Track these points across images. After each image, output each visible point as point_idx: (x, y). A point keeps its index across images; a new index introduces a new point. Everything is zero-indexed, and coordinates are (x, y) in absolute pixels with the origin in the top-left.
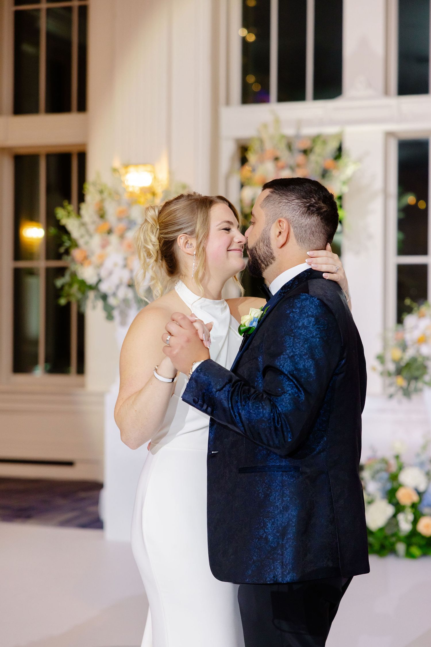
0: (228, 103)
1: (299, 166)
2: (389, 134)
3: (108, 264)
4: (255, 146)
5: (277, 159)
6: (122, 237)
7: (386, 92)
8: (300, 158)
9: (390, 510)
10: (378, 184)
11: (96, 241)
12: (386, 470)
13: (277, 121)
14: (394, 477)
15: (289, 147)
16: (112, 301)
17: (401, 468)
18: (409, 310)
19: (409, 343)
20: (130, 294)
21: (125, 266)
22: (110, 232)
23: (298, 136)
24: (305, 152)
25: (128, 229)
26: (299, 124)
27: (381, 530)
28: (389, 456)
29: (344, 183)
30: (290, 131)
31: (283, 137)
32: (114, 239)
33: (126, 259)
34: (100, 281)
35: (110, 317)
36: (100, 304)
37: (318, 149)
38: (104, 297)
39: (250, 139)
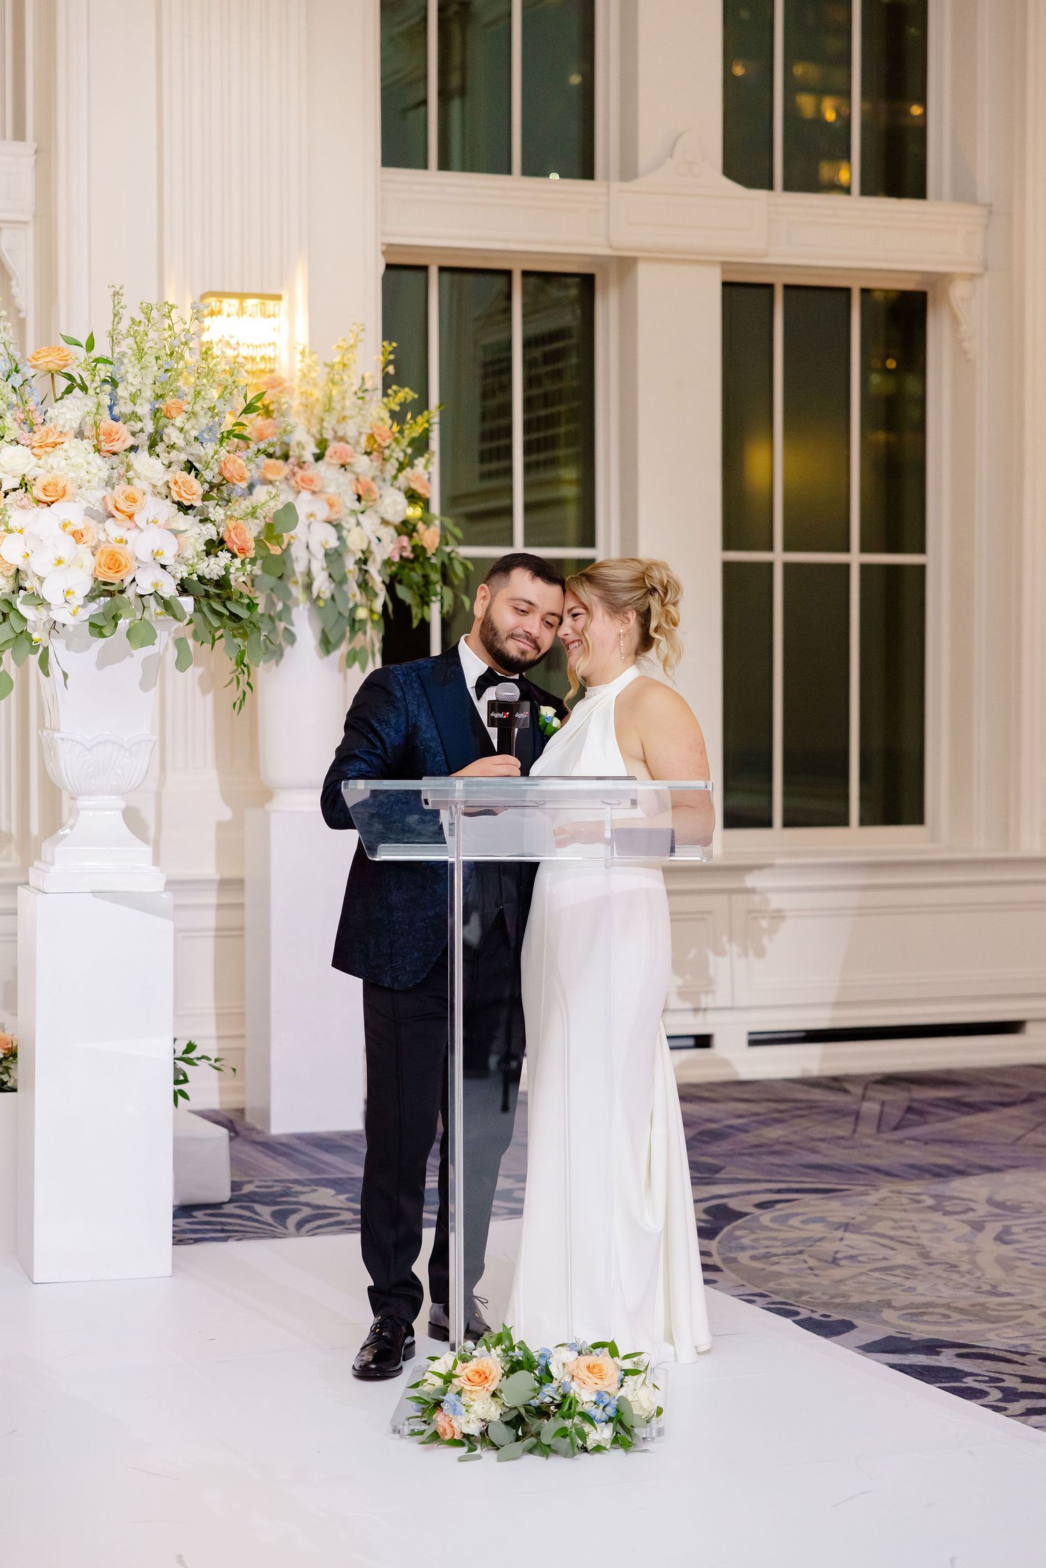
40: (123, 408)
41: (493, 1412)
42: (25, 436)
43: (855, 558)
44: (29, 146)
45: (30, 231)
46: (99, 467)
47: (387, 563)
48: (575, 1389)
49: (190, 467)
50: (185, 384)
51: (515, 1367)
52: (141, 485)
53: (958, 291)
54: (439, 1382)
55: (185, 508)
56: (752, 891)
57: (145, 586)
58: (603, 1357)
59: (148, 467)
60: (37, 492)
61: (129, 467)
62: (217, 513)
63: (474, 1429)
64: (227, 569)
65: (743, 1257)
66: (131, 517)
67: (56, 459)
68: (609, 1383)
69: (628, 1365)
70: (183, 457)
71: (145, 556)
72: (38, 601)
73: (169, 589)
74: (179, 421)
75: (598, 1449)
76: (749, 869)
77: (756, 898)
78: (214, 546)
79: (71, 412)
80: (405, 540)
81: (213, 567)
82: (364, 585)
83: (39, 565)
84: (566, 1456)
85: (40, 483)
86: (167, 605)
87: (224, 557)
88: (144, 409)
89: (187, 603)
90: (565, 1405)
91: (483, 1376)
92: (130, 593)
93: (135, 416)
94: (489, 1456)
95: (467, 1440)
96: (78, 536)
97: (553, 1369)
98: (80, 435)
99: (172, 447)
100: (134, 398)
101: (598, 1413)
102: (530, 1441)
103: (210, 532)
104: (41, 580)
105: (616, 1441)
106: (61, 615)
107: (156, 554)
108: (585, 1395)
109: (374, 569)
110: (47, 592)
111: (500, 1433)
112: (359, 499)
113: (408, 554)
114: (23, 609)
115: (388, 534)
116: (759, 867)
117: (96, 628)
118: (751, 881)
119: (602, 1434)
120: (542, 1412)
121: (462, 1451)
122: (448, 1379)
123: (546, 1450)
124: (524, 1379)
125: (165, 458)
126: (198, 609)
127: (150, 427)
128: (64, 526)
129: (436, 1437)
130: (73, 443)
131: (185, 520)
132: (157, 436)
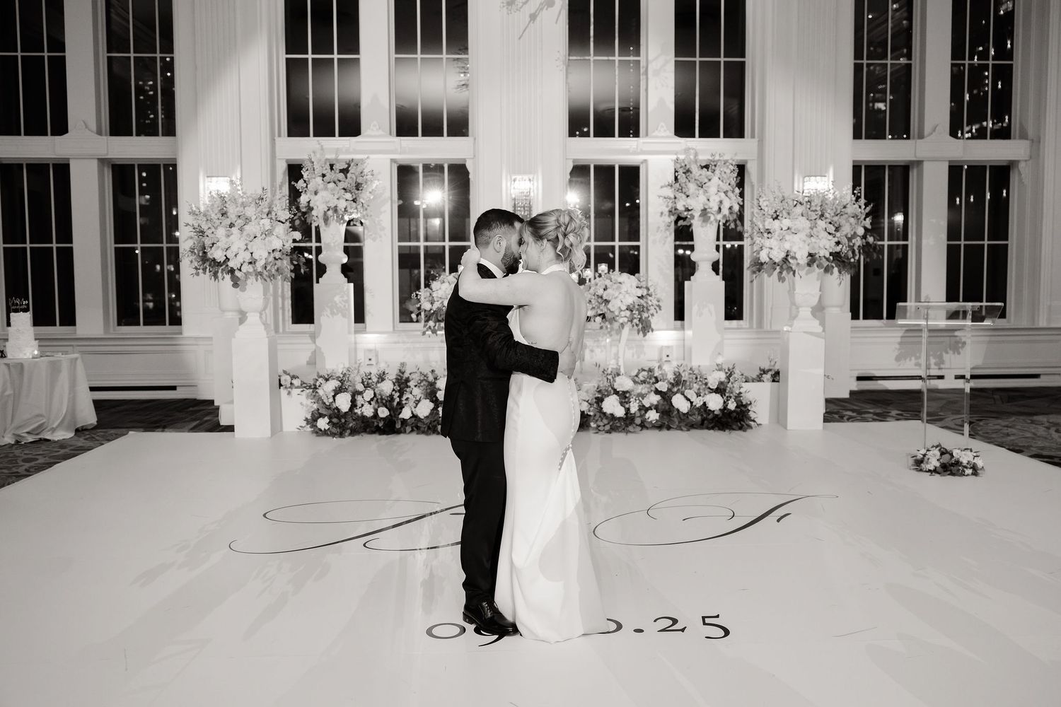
0: (279, 136)
1: (340, 181)
2: (393, 161)
3: (234, 249)
4: (307, 165)
5: (324, 176)
6: (241, 229)
7: (390, 134)
8: (341, 176)
9: (432, 405)
10: (388, 194)
11: (221, 232)
12: (426, 381)
13: (322, 149)
14: (432, 384)
15: (332, 166)
16: (237, 273)
17: (436, 379)
18: (434, 278)
19: (435, 299)
20: (250, 269)
21: (247, 250)
22: (231, 225)
23: (337, 160)
24: (345, 171)
26: (337, 151)
27: (427, 417)
28: (427, 371)
29: (370, 193)
30: (331, 156)
31: (327, 159)
32: (235, 230)
33: (246, 245)
34: (227, 259)
35: (236, 285)
36: (228, 277)
37: (352, 170)
38: (232, 271)
39: (303, 160)
40: (813, 208)
41: (938, 464)
42: (788, 217)
43: (986, 243)
44: (756, 140)
45: (756, 162)
46: (808, 224)
47: (859, 246)
48: (961, 460)
49: (830, 223)
51: (942, 454)
52: (819, 228)
53: (1022, 165)
54: (922, 456)
55: (830, 234)
56: (956, 336)
57: (822, 255)
58: (968, 452)
59: (822, 224)
60: (793, 231)
61: (816, 223)
62: (838, 235)
63: (932, 468)
64: (841, 249)
65: (980, 433)
66: (818, 236)
67: (797, 222)
68: (971, 459)
69: (975, 454)
70: (830, 221)
71: (822, 246)
72: (794, 258)
73: (827, 255)
74: (829, 211)
75: (968, 475)
76: (956, 330)
77: (958, 338)
78: (838, 243)
79: (799, 209)
80: (864, 240)
81: (838, 249)
83: (794, 249)
84: (960, 476)
85: (793, 228)
86: (826, 259)
87: (840, 246)
88: (818, 208)
89: (831, 258)
90: (958, 463)
91: (935, 455)
92: (817, 256)
93: (816, 211)
94: (937, 475)
95: (930, 471)
96: (804, 241)
97: (954, 454)
98: (802, 216)
99: (826, 218)
100: (816, 206)
101: (968, 466)
102: (949, 472)
103: (836, 240)
104: (795, 253)
105: (973, 474)
106: (799, 261)
107: (824, 247)
108: (965, 462)
109: (856, 248)
110: (797, 256)
111: (940, 470)
113: (864, 244)
114: (791, 260)
116: (959, 330)
117: (809, 265)
118: (957, 333)
119: (969, 471)
120: (952, 465)
121: (930, 473)
122: (924, 455)
123: (953, 474)
124: (947, 457)
125: (825, 221)
126: (834, 259)
127: (820, 213)
128: (800, 239)
129: (921, 470)
130: (801, 218)
131: (831, 237)
132: (822, 215)
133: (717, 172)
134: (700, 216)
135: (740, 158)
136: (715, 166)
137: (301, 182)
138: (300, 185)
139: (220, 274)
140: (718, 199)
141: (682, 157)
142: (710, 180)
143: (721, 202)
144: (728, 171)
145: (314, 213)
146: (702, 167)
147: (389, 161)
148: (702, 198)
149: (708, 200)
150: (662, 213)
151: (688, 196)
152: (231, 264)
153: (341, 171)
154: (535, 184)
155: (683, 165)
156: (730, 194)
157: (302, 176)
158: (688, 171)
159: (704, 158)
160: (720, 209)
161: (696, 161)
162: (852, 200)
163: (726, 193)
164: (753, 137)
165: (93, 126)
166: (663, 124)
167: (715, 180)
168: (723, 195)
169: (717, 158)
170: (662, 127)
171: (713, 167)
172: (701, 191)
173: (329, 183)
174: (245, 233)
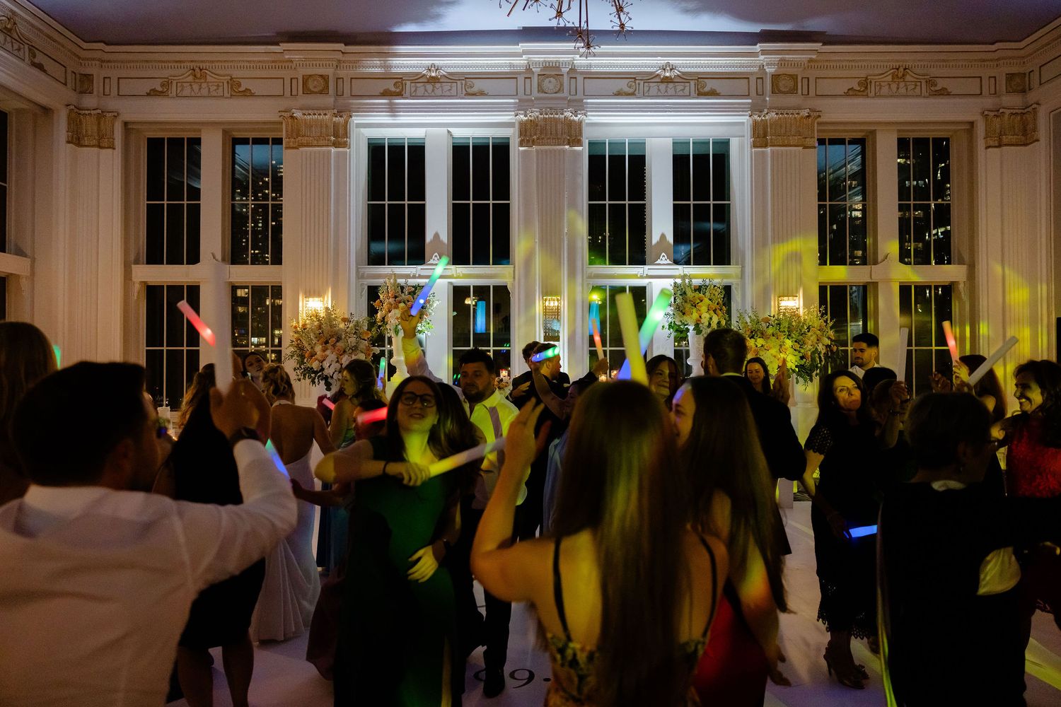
0: (362, 264)
2: (450, 284)
4: (383, 288)
5: (396, 297)
6: (334, 346)
7: (448, 263)
15: (402, 290)
16: (330, 380)
21: (337, 362)
22: (326, 343)
23: (407, 285)
25: (337, 341)
26: (405, 277)
29: (433, 311)
30: (402, 282)
31: (399, 285)
32: (329, 346)
34: (323, 369)
36: (322, 382)
37: (418, 292)
38: (326, 378)
39: (380, 284)
40: (782, 330)
43: (934, 348)
44: (739, 266)
45: (740, 283)
46: (778, 342)
47: (825, 354)
49: (796, 341)
50: (794, 324)
52: (787, 346)
53: (961, 285)
55: (795, 350)
59: (789, 342)
60: (765, 347)
61: (784, 342)
62: (802, 351)
64: (805, 363)
73: (794, 368)
74: (793, 332)
78: (802, 358)
79: (771, 330)
81: (802, 362)
82: (820, 358)
86: (794, 371)
87: (805, 360)
88: (786, 330)
89: (797, 369)
98: (773, 336)
99: (792, 338)
100: (784, 327)
103: (801, 355)
107: (791, 360)
112: (818, 340)
113: (829, 351)
115: (824, 347)
126: (799, 371)
127: (787, 333)
130: (772, 337)
131: (796, 353)
132: (789, 335)
133: (707, 294)
134: (694, 329)
135: (726, 282)
136: (706, 289)
137: (378, 301)
138: (376, 304)
139: (316, 380)
140: (708, 316)
141: (679, 281)
142: (702, 301)
143: (711, 319)
144: (717, 294)
145: (388, 327)
146: (695, 290)
147: (447, 283)
148: (695, 315)
149: (700, 317)
150: (663, 327)
151: (684, 314)
152: (326, 372)
153: (409, 293)
154: (562, 303)
155: (680, 288)
156: (718, 311)
157: (379, 297)
158: (685, 293)
159: (696, 282)
160: (710, 324)
161: (690, 285)
162: (818, 316)
163: (715, 311)
164: (737, 264)
165: (219, 257)
166: (663, 254)
167: (706, 301)
168: (712, 312)
169: (708, 283)
170: (664, 256)
171: (704, 290)
172: (694, 310)
173: (400, 302)
174: (337, 348)
